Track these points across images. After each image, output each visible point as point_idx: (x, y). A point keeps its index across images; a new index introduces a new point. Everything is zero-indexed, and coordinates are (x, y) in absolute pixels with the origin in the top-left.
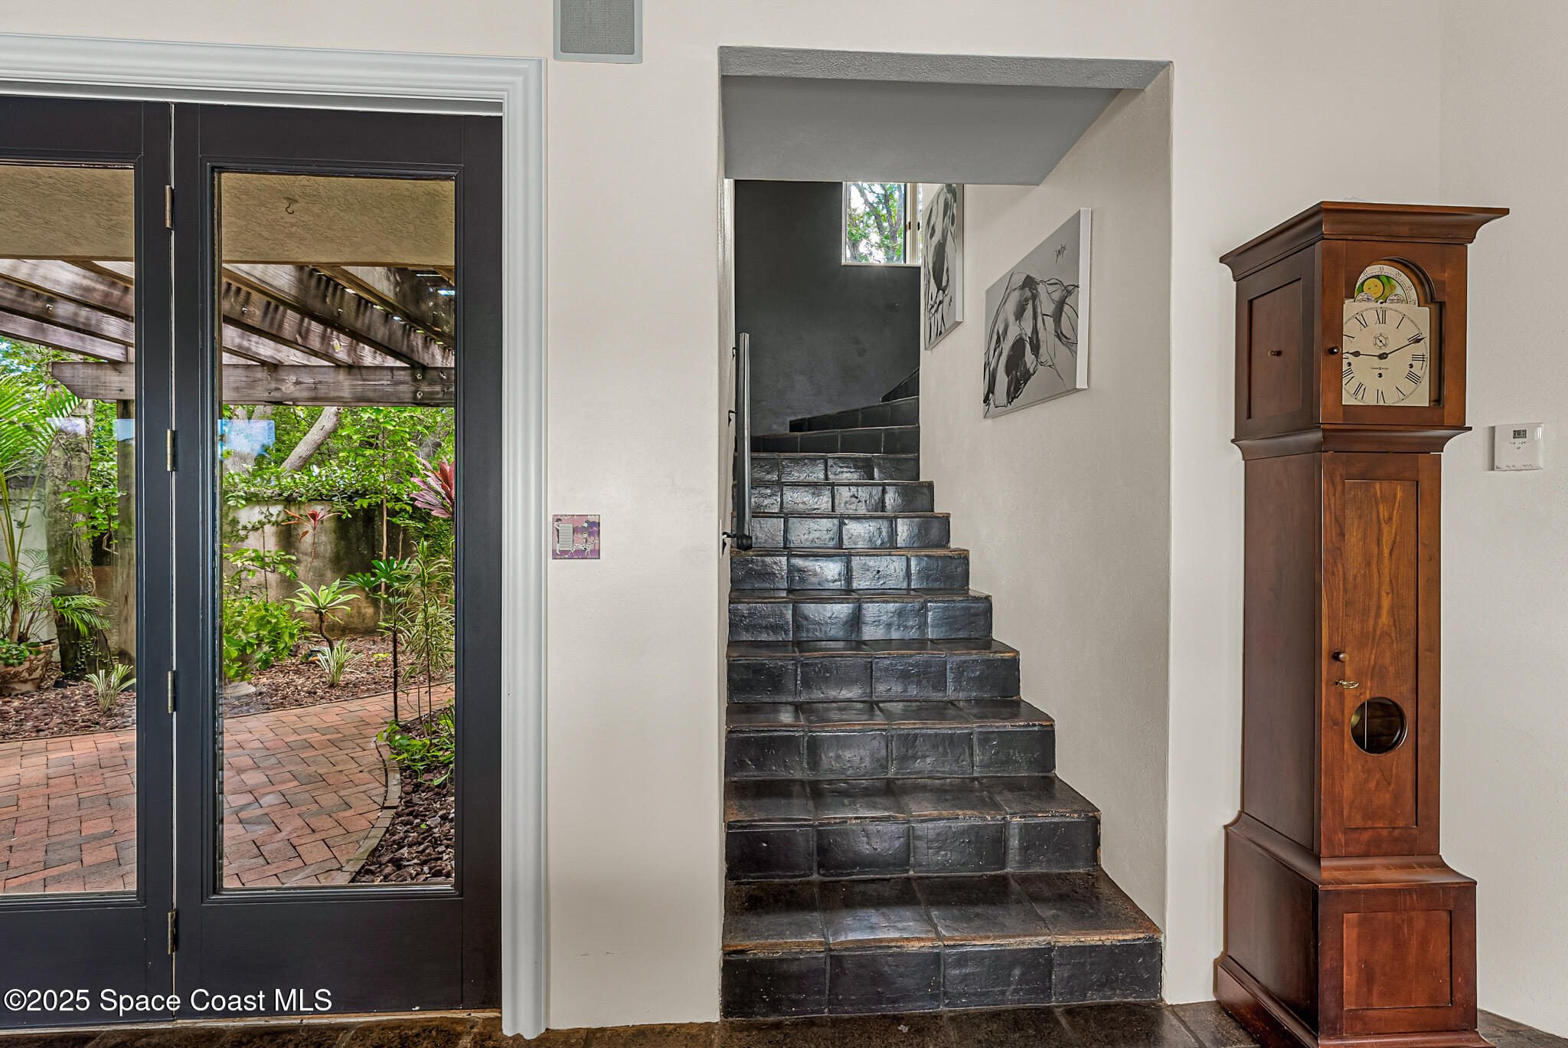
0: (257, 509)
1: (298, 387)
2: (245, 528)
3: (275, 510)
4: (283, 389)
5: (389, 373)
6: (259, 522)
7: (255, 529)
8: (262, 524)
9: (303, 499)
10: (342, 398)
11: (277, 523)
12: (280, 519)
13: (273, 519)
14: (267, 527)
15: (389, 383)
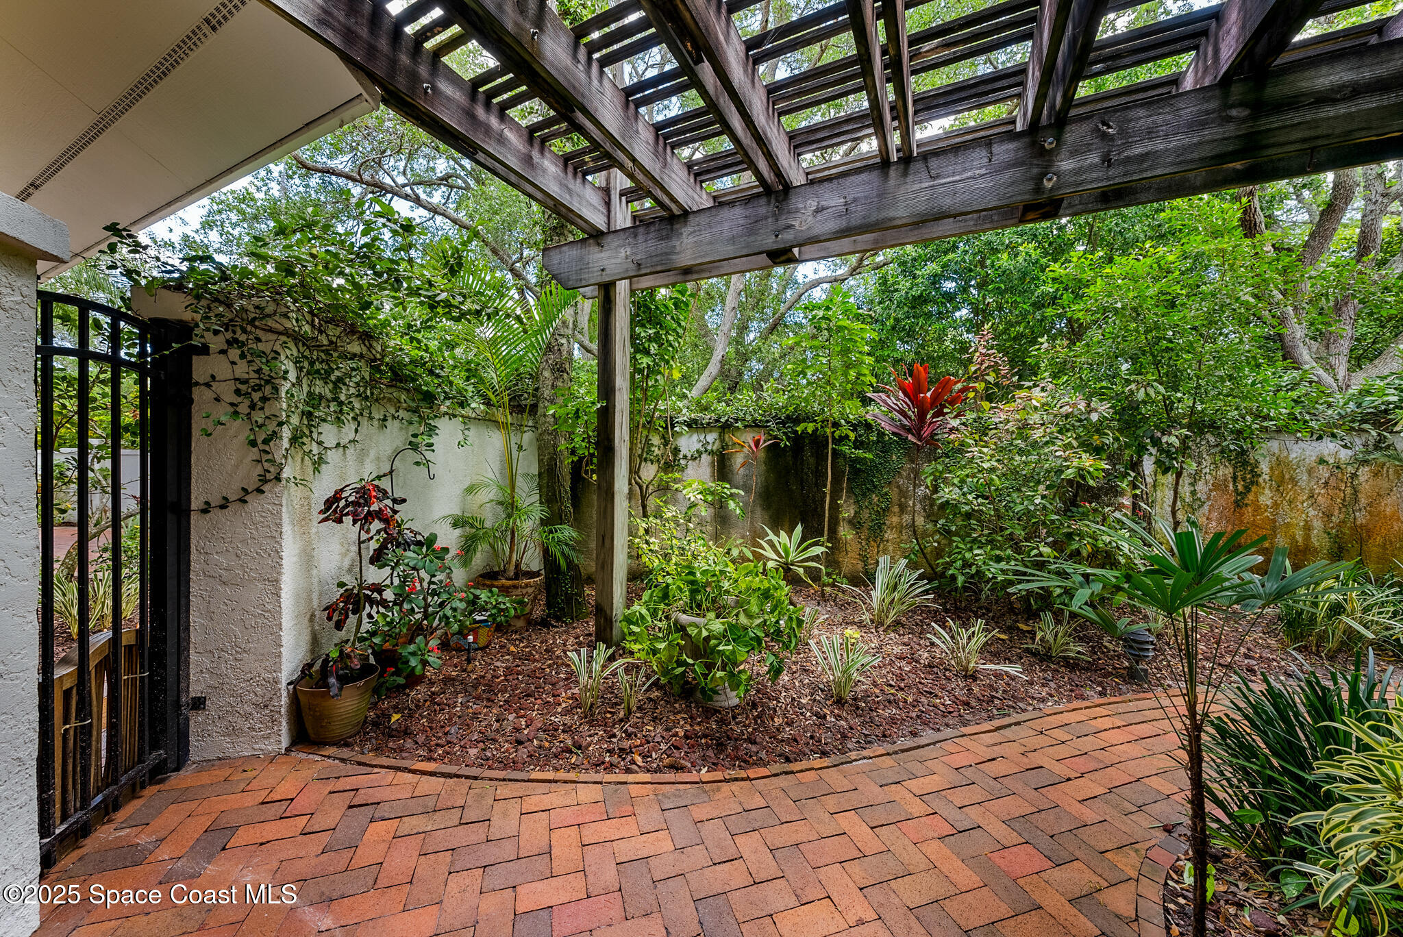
0: (695, 437)
1: (820, 217)
2: (685, 457)
3: (711, 437)
4: (797, 224)
5: (984, 153)
6: (697, 451)
7: (694, 459)
8: (700, 453)
9: (739, 424)
10: (891, 219)
11: (711, 453)
12: (715, 448)
13: (709, 448)
14: (704, 456)
15: (983, 171)
